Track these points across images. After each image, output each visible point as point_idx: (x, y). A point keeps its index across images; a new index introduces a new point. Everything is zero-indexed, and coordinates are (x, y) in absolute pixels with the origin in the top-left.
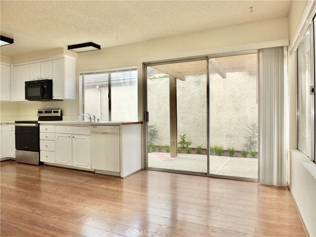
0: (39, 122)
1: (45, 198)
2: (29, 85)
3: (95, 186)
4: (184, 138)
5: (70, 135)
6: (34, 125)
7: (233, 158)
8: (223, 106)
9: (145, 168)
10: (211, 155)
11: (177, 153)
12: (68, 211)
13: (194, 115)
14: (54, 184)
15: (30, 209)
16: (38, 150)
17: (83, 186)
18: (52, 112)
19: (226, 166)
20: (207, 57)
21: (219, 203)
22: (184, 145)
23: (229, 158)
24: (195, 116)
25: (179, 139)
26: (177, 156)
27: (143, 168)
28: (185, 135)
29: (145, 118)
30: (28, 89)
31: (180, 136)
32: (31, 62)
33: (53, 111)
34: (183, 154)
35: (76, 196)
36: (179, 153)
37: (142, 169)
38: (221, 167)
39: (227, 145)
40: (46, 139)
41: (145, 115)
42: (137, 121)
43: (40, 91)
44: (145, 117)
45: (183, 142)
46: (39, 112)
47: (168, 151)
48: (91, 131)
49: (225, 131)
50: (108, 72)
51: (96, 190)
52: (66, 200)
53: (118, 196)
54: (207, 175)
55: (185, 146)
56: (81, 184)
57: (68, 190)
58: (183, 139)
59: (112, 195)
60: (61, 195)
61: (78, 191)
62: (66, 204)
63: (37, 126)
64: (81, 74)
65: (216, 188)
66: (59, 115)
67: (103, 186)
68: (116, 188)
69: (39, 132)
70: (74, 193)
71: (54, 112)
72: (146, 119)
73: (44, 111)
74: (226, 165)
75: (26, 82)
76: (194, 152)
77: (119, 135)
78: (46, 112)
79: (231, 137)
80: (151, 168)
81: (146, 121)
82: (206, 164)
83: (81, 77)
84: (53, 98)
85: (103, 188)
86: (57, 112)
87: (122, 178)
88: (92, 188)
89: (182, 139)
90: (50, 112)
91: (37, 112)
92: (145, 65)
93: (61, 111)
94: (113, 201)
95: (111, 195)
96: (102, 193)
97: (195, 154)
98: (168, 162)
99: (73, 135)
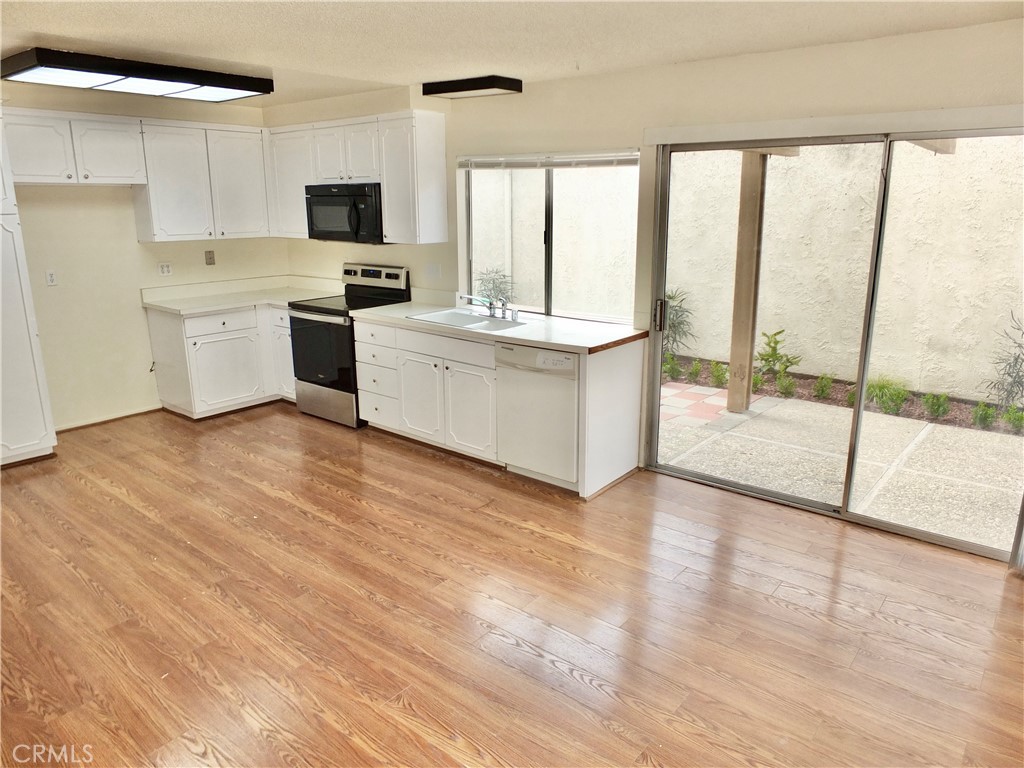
0: (352, 313)
1: (390, 555)
2: (318, 196)
3: (512, 525)
4: (776, 343)
5: (439, 362)
6: (339, 320)
7: (940, 428)
8: (928, 241)
9: (649, 468)
10: (867, 408)
11: (748, 397)
12: (451, 607)
13: (819, 265)
14: (405, 503)
15: (362, 587)
16: (354, 390)
17: (478, 521)
18: (383, 275)
19: (910, 467)
20: (887, 135)
21: (865, 634)
22: (774, 365)
23: (926, 429)
24: (821, 268)
25: (761, 346)
26: (747, 408)
27: (641, 465)
28: (780, 332)
29: (655, 321)
30: (315, 208)
31: (764, 334)
32: (316, 125)
33: (384, 271)
34: (768, 397)
35: (465, 558)
36: (755, 393)
37: (638, 469)
38: (891, 472)
39: (924, 373)
40: (373, 360)
41: (656, 310)
42: (632, 332)
43: (349, 217)
44: (655, 316)
45: (773, 355)
46: (347, 272)
47: (720, 384)
48: (497, 360)
49: (925, 327)
50: (543, 165)
51: (514, 536)
52: (442, 568)
53: (574, 568)
54: (839, 514)
55: (777, 367)
56: (474, 511)
57: (443, 533)
58: (771, 347)
59: (559, 563)
60: (428, 547)
61: (469, 537)
62: (443, 580)
63: (347, 324)
64: (462, 165)
65: (862, 571)
66: (401, 284)
67: (531, 525)
68: (567, 538)
69: (352, 341)
70: (462, 544)
71: (389, 276)
72: (658, 323)
73: (359, 269)
74: (910, 462)
75: (309, 189)
76: (806, 392)
77: (576, 382)
78: (365, 273)
79: (944, 350)
80: (665, 467)
81: (660, 330)
82: (842, 453)
83: (461, 174)
84: (385, 240)
85: (532, 532)
86: (396, 277)
87: (584, 500)
88: (506, 533)
89: (768, 344)
90: (377, 275)
91: (342, 272)
92: (667, 150)
93: (408, 273)
94: (564, 585)
95: (554, 562)
96: (532, 552)
97: (809, 399)
98: (717, 435)
99: (448, 364)
